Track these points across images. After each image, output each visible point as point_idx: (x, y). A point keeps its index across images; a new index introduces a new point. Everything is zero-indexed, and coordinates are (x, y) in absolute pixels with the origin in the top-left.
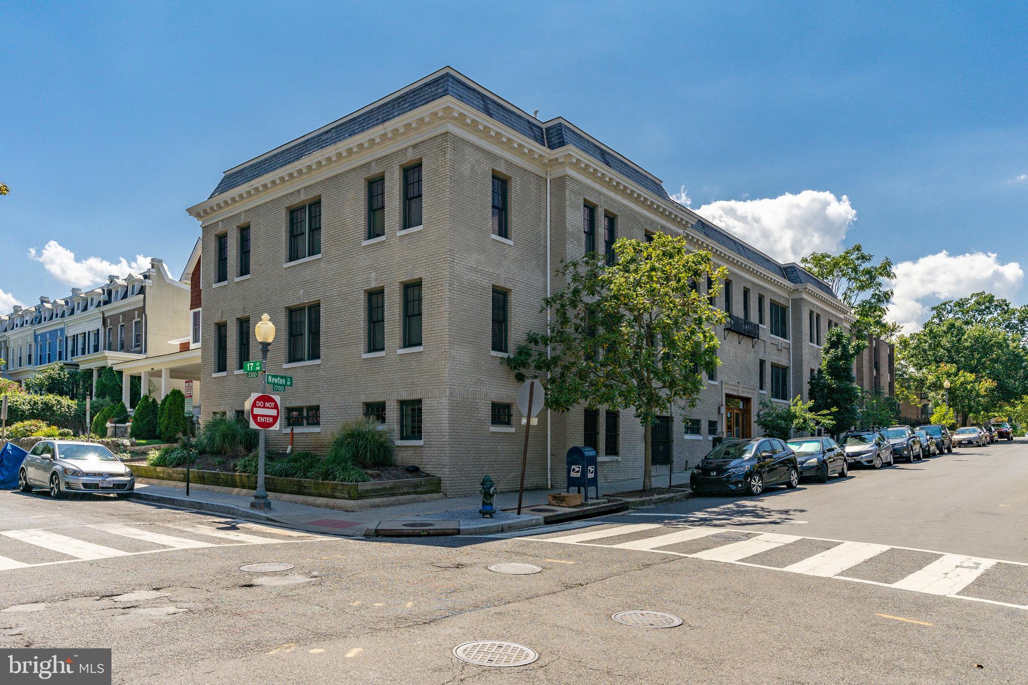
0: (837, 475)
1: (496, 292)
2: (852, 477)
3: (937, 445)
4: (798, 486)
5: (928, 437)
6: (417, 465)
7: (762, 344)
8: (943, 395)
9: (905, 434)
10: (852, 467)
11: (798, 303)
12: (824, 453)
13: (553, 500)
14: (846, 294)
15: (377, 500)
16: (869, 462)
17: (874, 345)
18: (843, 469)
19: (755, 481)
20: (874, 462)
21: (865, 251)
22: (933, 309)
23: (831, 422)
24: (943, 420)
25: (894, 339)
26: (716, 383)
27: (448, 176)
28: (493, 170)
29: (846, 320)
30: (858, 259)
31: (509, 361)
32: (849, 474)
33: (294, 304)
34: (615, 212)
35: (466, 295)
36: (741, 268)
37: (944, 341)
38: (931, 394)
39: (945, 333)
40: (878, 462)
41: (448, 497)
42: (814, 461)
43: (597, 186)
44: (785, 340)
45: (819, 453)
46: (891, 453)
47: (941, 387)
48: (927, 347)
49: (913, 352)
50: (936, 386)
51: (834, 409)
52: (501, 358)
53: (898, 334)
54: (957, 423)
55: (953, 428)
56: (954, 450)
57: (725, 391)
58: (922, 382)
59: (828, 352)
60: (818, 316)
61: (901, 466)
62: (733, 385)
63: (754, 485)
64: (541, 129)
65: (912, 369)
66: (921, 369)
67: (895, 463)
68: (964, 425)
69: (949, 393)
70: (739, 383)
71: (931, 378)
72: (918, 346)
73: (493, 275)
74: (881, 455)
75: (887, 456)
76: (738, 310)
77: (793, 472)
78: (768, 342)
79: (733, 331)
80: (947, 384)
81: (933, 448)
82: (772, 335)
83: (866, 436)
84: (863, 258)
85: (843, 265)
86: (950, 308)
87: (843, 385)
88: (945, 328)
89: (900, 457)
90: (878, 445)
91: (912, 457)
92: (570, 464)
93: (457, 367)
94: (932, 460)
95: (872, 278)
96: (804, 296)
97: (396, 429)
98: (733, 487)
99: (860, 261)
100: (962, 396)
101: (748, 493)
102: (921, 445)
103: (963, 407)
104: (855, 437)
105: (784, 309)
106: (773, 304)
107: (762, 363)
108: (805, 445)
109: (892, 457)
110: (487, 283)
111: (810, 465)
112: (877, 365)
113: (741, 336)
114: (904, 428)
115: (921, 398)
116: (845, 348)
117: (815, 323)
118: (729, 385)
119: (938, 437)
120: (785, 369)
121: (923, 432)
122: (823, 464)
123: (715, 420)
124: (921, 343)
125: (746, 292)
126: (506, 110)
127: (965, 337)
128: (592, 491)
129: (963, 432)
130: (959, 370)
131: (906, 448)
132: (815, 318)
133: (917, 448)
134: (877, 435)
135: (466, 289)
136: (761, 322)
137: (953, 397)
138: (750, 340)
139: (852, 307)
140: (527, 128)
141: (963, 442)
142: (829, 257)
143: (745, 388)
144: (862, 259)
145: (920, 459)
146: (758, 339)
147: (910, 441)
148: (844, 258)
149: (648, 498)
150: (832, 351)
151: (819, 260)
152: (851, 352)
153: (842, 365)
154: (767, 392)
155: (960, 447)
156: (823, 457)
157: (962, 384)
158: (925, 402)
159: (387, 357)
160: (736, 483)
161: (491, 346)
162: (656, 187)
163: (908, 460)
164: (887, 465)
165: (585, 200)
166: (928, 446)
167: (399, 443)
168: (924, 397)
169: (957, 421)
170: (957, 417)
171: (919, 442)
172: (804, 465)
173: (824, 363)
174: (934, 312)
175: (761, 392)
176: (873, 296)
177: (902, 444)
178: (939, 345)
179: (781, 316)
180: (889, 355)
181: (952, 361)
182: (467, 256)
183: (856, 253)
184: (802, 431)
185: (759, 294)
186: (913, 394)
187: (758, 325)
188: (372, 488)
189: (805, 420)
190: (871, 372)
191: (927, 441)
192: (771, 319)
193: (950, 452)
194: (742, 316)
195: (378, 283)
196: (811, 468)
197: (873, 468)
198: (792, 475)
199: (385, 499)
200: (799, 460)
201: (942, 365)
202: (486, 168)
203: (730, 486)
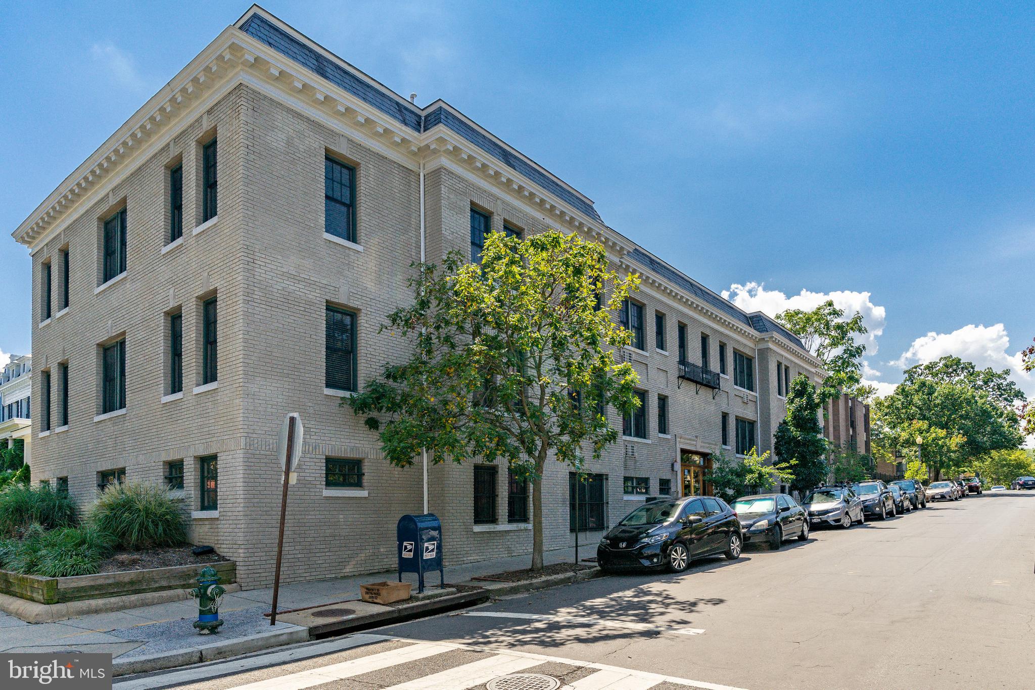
0: (797, 538)
1: (332, 311)
2: (813, 540)
3: (911, 500)
4: (742, 556)
5: (902, 492)
6: (212, 545)
7: (725, 395)
8: (915, 452)
9: (877, 490)
10: (814, 527)
11: (764, 353)
12: (778, 513)
13: (367, 593)
14: (819, 350)
15: (100, 602)
16: (836, 521)
17: (850, 405)
18: (803, 531)
19: (677, 554)
20: (842, 521)
21: (837, 307)
22: (905, 372)
23: (790, 476)
24: (916, 475)
25: (870, 401)
26: (668, 437)
27: (241, 144)
28: (327, 150)
29: (817, 374)
30: (830, 314)
31: (353, 401)
32: (811, 536)
33: (104, 339)
34: (520, 224)
35: (277, 310)
36: (698, 311)
37: (916, 399)
38: (905, 451)
39: (916, 391)
40: (846, 521)
41: (243, 589)
42: (763, 524)
43: (495, 190)
44: (751, 393)
45: (770, 513)
46: (862, 510)
47: (914, 443)
48: (900, 406)
49: (887, 410)
50: (909, 443)
51: (794, 462)
52: (343, 398)
53: (874, 396)
54: (930, 479)
55: (925, 483)
56: (928, 505)
57: (679, 446)
58: (895, 441)
59: (792, 402)
60: (787, 369)
61: (873, 524)
62: (690, 440)
63: (675, 559)
64: (420, 117)
65: (887, 429)
66: (894, 427)
67: (866, 520)
68: (936, 480)
69: (922, 450)
70: (696, 437)
71: (904, 435)
72: (892, 405)
73: (327, 287)
74: (850, 513)
75: (857, 514)
76: (694, 356)
77: (734, 538)
78: (732, 393)
79: (689, 379)
80: (919, 440)
81: (906, 503)
82: (735, 387)
83: (835, 493)
84: (836, 313)
85: (816, 320)
86: (920, 371)
87: (809, 437)
88: (916, 387)
89: (872, 515)
90: (847, 502)
91: (884, 514)
92: (401, 539)
93: (260, 409)
94: (906, 517)
95: (844, 334)
96: (771, 345)
97: (193, 496)
98: (646, 563)
99: (832, 316)
100: (934, 452)
101: (667, 571)
102: (894, 501)
103: (935, 462)
104: (823, 493)
105: (750, 360)
106: (736, 353)
107: (725, 416)
108: (757, 504)
109: (862, 515)
110: (318, 299)
111: (760, 528)
112: (853, 424)
113: (699, 386)
114: (876, 483)
115: (896, 457)
116: (810, 397)
117: (784, 375)
118: (685, 439)
119: (911, 493)
120: (752, 424)
121: (897, 487)
122: (775, 527)
123: (668, 478)
124: (894, 402)
125: (704, 339)
126: (361, 82)
127: (936, 394)
128: (432, 577)
129: (936, 487)
130: (930, 427)
131: (878, 504)
132: (784, 370)
133: (890, 505)
134: (846, 491)
135: (277, 302)
136: (723, 371)
137: (926, 453)
138: (709, 391)
139: (826, 364)
140: (395, 110)
141: (936, 497)
142: (802, 313)
143: (704, 443)
144: (834, 314)
145: (894, 516)
146: (719, 389)
147: (882, 496)
148: (816, 314)
149: (528, 582)
150: (797, 400)
151: (792, 316)
152: (817, 401)
153: (807, 415)
154: (731, 446)
155: (933, 502)
156: (776, 517)
157: (934, 440)
158: (899, 460)
159: (185, 399)
160: (650, 557)
161: (324, 382)
162: (587, 208)
163: (880, 518)
164: (858, 524)
165: (472, 203)
166: (901, 501)
167: (197, 514)
168: (898, 455)
169: (930, 477)
170: (930, 473)
171: (892, 497)
172: (752, 529)
173: (790, 414)
174: (907, 375)
175: (724, 447)
176: (845, 351)
177: (873, 500)
178: (910, 403)
179: (747, 368)
180: (865, 415)
181: (924, 418)
182: (279, 257)
183: (828, 308)
184: (755, 489)
185: (720, 341)
186: (888, 452)
187: (718, 374)
188: (92, 583)
189: (761, 476)
190: (848, 431)
191: (901, 496)
192: (735, 369)
193: (924, 506)
194: (699, 363)
195: (177, 300)
196: (761, 531)
197: (841, 527)
198: (733, 543)
199: (113, 600)
200: (743, 523)
201: (914, 422)
202: (316, 144)
203: (643, 561)
